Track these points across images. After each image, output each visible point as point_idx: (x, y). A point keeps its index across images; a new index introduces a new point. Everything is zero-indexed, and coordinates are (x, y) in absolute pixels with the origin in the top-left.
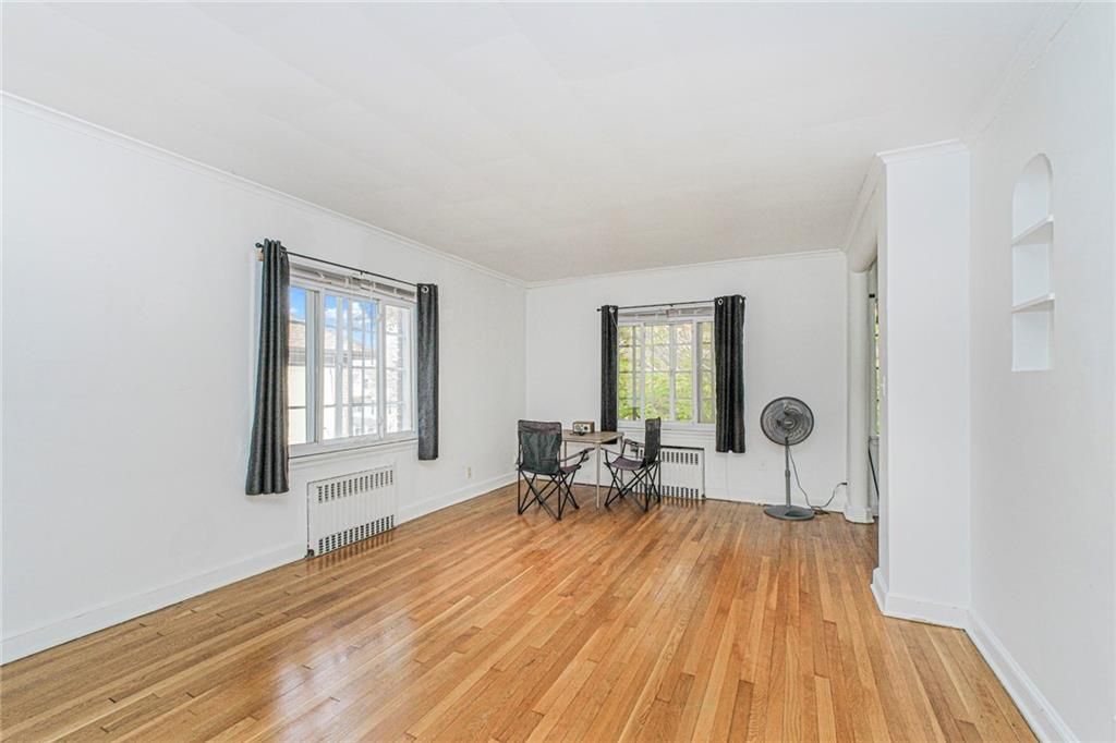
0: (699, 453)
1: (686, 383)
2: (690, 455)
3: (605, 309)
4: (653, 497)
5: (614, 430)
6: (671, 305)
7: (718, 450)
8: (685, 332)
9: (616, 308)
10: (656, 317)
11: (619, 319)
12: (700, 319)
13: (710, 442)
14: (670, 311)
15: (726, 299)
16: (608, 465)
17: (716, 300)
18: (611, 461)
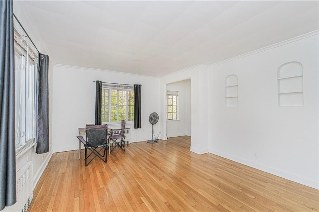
3: (97, 82)
6: (121, 84)
8: (124, 93)
9: (101, 82)
14: (120, 86)
15: (137, 85)
17: (134, 85)
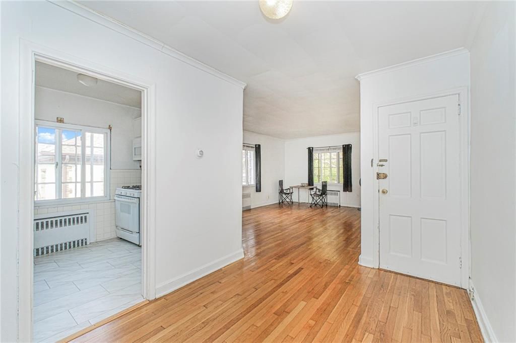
0: (338, 192)
1: (335, 171)
2: (336, 192)
3: (309, 149)
4: (325, 206)
5: (313, 185)
6: (329, 147)
7: (344, 191)
9: (313, 148)
10: (325, 151)
11: (314, 151)
12: (339, 151)
13: (341, 189)
15: (346, 145)
16: (311, 195)
17: (343, 145)
18: (312, 194)
